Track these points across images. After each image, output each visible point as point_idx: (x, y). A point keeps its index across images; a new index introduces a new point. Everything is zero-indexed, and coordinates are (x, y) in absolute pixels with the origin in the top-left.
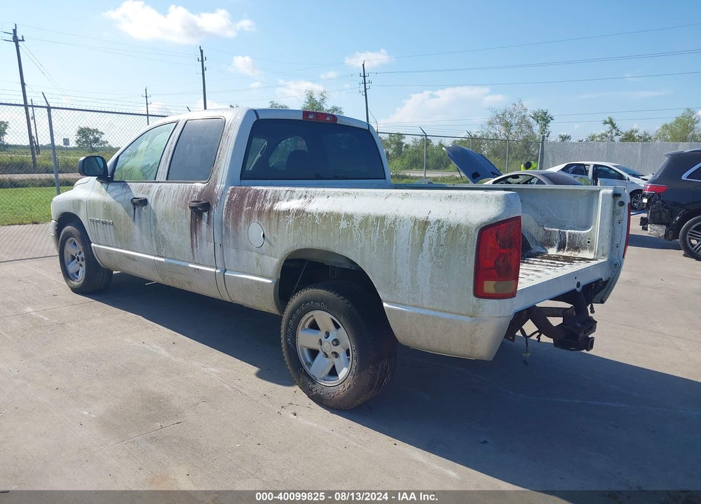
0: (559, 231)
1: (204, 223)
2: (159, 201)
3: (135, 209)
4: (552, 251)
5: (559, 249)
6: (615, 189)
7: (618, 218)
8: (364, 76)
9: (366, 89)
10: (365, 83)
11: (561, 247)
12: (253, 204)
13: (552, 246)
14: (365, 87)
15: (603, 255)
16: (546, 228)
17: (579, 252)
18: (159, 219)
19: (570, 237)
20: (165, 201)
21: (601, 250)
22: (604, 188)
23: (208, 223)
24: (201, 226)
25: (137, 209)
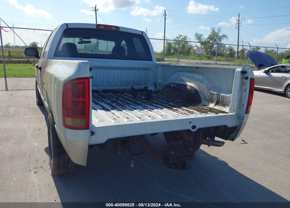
0: (217, 94)
4: (212, 105)
5: (216, 105)
6: (243, 68)
7: (244, 88)
8: (239, 20)
9: (239, 26)
10: (239, 24)
11: (217, 104)
13: (212, 102)
14: (239, 25)
15: (233, 111)
16: (211, 91)
17: (225, 107)
19: (221, 98)
21: (232, 107)
22: (238, 67)
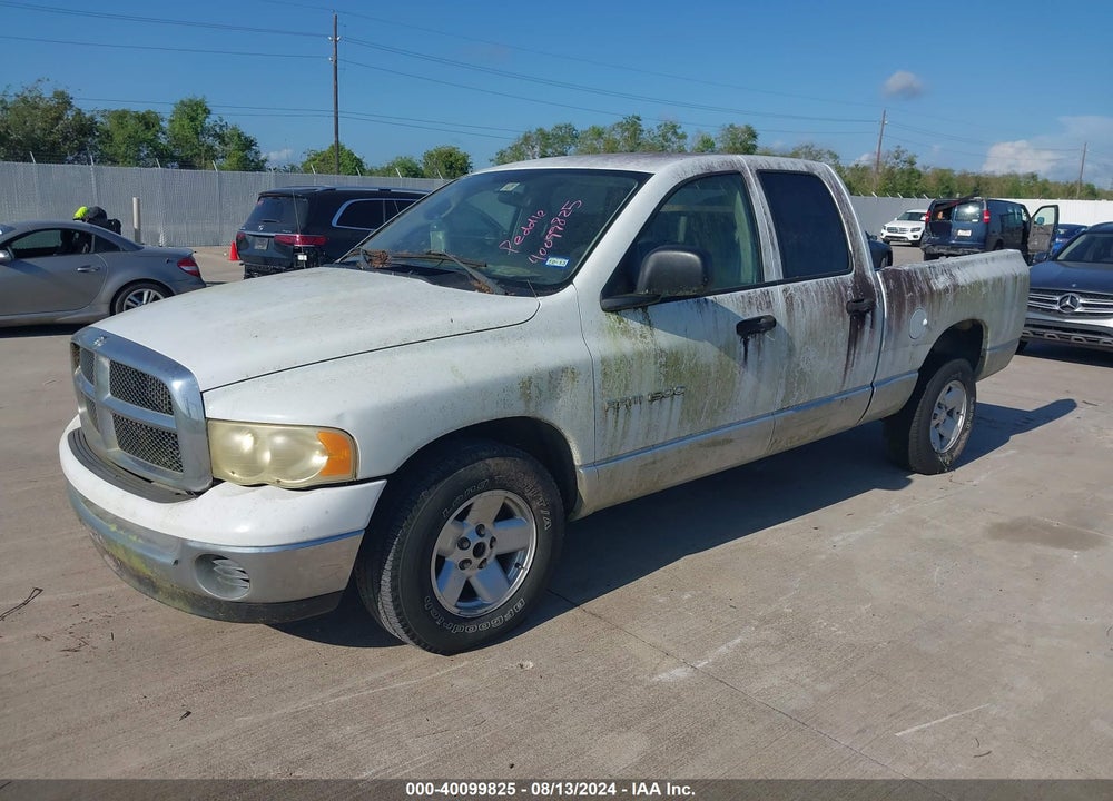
1: (867, 328)
2: (798, 313)
3: (746, 344)
12: (911, 289)
18: (798, 344)
20: (808, 313)
23: (872, 327)
24: (863, 333)
25: (751, 343)
